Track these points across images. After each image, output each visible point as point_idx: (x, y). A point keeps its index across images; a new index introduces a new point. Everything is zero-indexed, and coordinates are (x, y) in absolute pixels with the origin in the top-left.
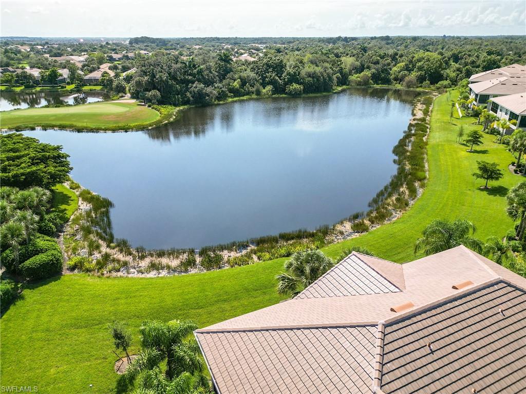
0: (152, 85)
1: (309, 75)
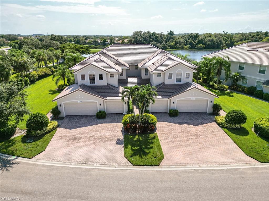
1: (209, 41)
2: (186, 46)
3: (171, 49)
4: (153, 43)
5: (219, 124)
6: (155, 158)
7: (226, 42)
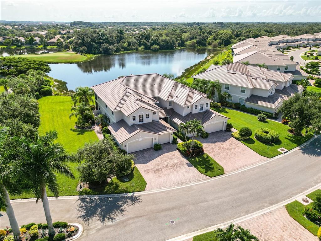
0: (83, 44)
1: (163, 41)
2: (140, 47)
3: (125, 51)
4: (105, 45)
5: (236, 139)
6: (219, 170)
7: (177, 41)
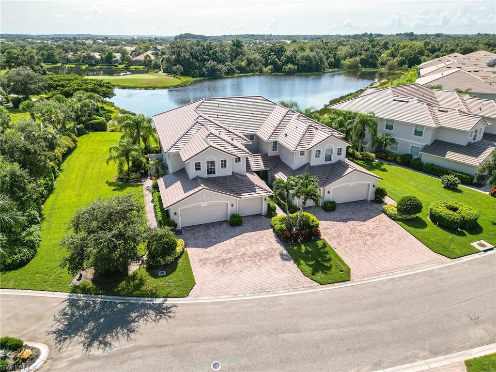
0: (178, 61)
1: (303, 58)
2: (266, 68)
3: (241, 73)
4: (211, 63)
5: (390, 216)
6: (341, 271)
7: (327, 59)
